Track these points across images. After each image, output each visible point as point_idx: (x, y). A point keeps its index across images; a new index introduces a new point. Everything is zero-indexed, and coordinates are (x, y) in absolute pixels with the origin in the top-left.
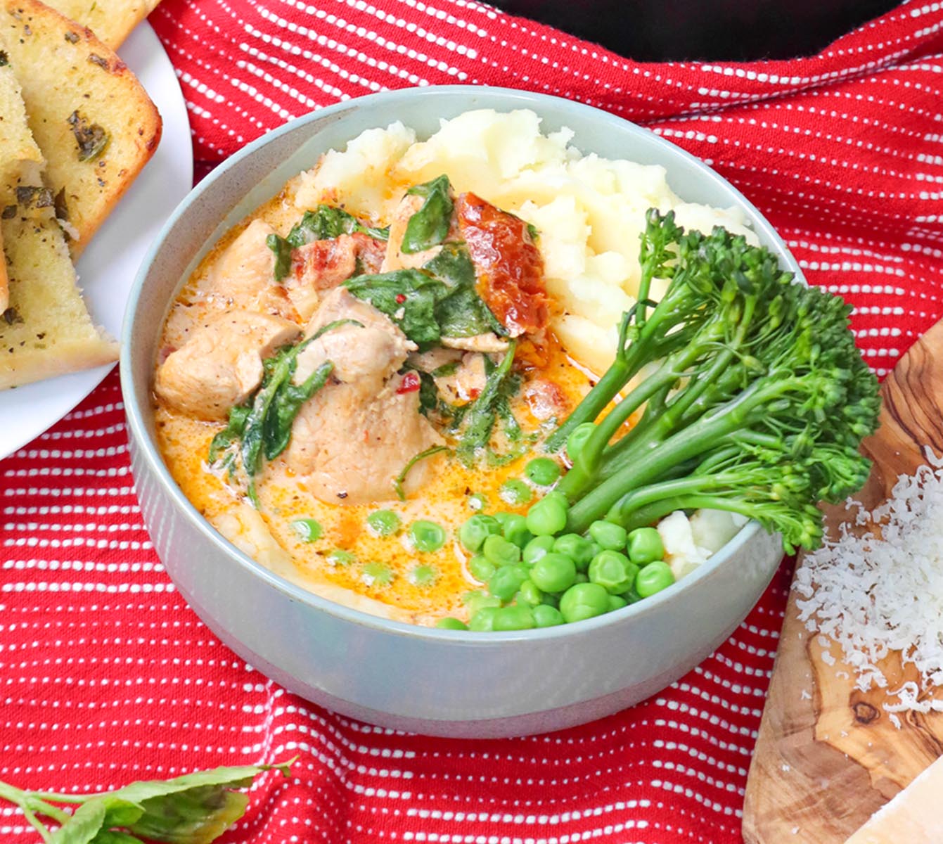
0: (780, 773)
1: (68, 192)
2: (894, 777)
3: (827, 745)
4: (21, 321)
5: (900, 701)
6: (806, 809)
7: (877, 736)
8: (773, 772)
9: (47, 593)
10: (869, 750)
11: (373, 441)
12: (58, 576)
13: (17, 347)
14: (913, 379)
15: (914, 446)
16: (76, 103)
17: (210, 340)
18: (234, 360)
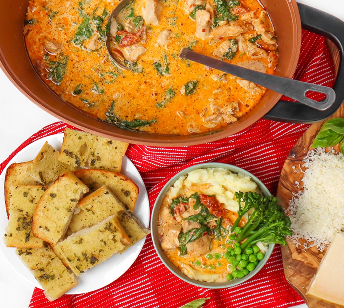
0: (289, 268)
1: (127, 203)
2: (308, 262)
3: (295, 260)
4: (132, 237)
5: (304, 248)
6: (296, 274)
7: (303, 255)
8: (288, 269)
9: (153, 269)
10: (302, 258)
11: (203, 245)
12: (154, 265)
13: (133, 241)
14: (284, 177)
15: (290, 192)
16: (121, 187)
17: (168, 239)
18: (174, 242)
